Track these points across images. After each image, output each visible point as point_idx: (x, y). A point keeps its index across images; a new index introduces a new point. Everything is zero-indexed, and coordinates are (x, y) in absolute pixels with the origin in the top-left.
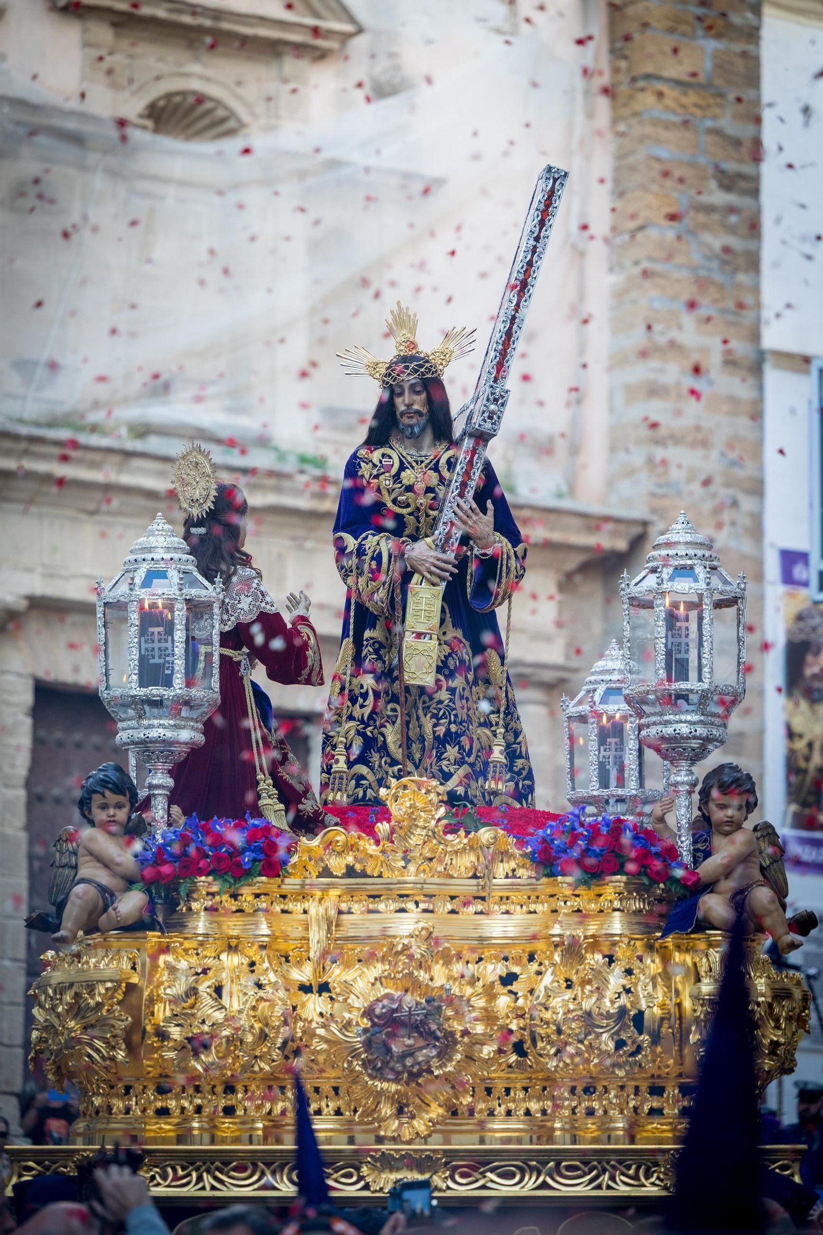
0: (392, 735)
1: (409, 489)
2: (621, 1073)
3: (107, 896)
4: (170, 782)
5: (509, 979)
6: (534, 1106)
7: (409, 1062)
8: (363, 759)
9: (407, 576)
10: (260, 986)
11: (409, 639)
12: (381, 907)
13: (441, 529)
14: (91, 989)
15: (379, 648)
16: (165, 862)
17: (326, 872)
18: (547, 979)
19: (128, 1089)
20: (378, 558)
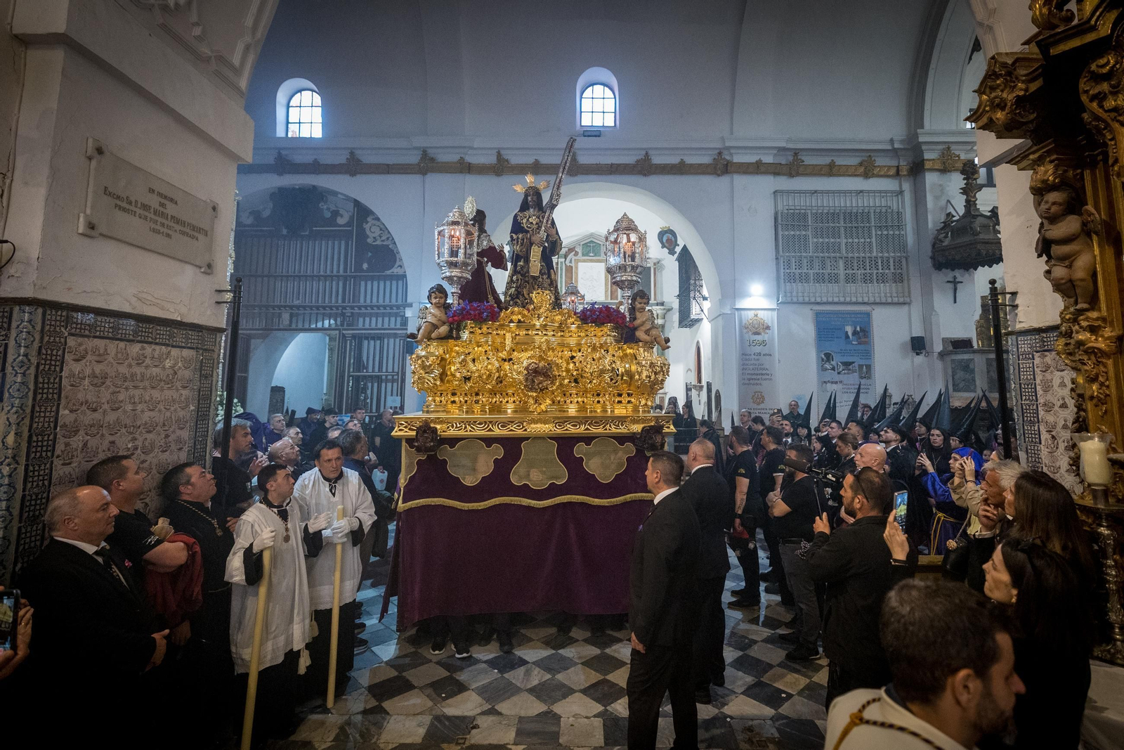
0: (525, 291)
1: (532, 223)
2: (610, 390)
3: (435, 327)
4: (460, 292)
5: (573, 358)
6: (580, 399)
8: (518, 298)
9: (531, 244)
10: (488, 359)
11: (532, 263)
12: (530, 333)
13: (541, 232)
14: (428, 359)
15: (522, 267)
16: (456, 316)
17: (511, 321)
19: (441, 394)
20: (523, 240)
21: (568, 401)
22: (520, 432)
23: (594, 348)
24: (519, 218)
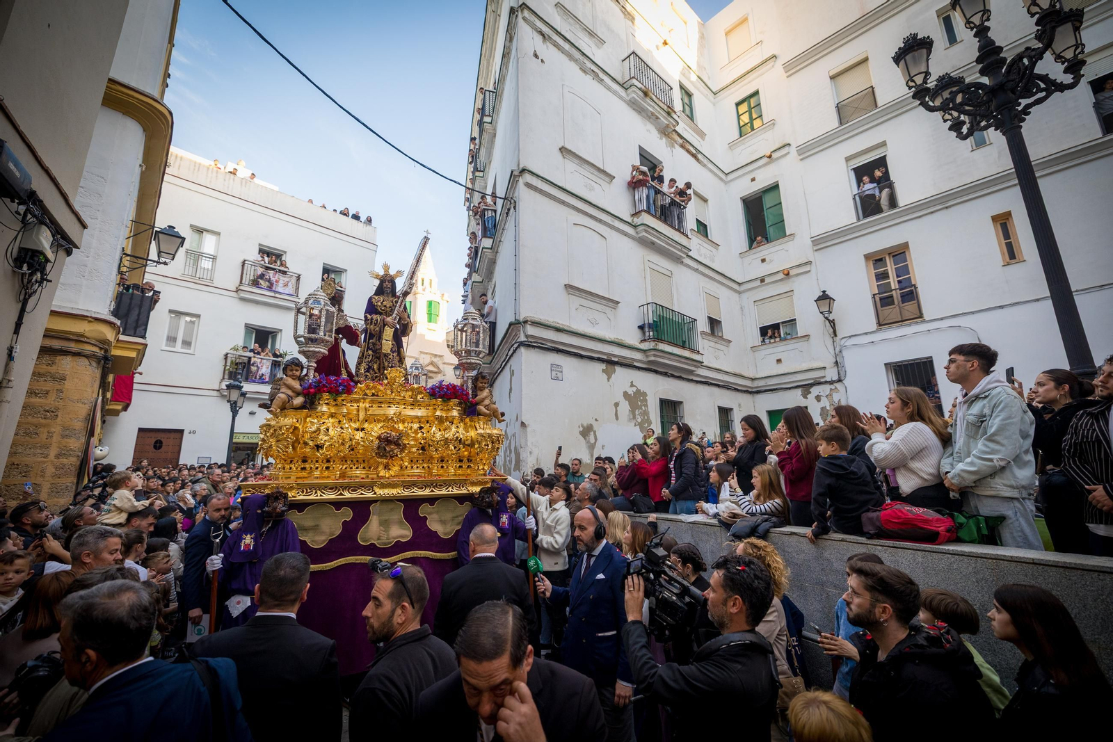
0: (375, 366)
1: (385, 306)
2: (454, 456)
3: (290, 398)
4: (315, 365)
5: (421, 428)
6: (425, 465)
7: (391, 453)
8: (368, 371)
9: (384, 326)
10: (342, 428)
11: (384, 341)
12: (383, 405)
13: (394, 315)
14: (281, 428)
15: (374, 344)
16: (312, 388)
17: (366, 395)
18: (434, 429)
19: (291, 462)
20: (377, 320)
21: (415, 467)
22: (370, 495)
23: (441, 420)
24: (373, 300)
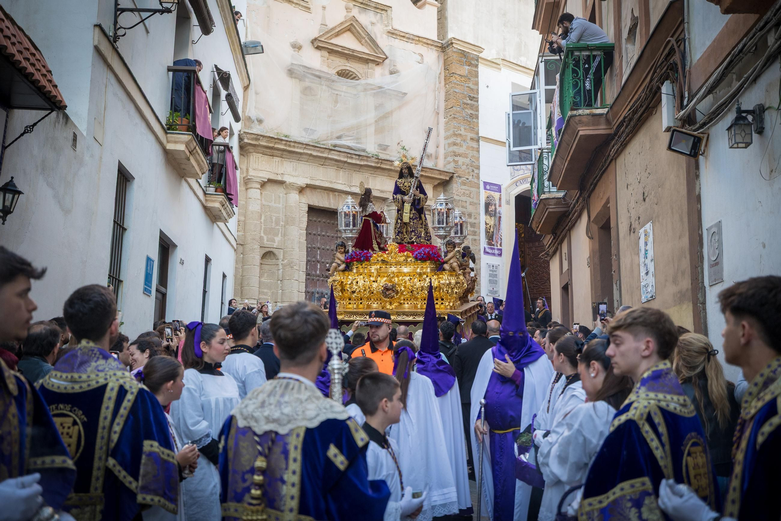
1: (406, 186)
3: (339, 265)
4: (352, 244)
5: (410, 279)
7: (391, 295)
9: (403, 203)
10: (365, 281)
11: (404, 214)
12: (387, 267)
13: (410, 194)
14: (335, 282)
16: (350, 258)
17: (378, 260)
18: (416, 280)
19: (343, 300)
20: (399, 199)
21: (406, 303)
23: (420, 275)
24: (398, 183)
